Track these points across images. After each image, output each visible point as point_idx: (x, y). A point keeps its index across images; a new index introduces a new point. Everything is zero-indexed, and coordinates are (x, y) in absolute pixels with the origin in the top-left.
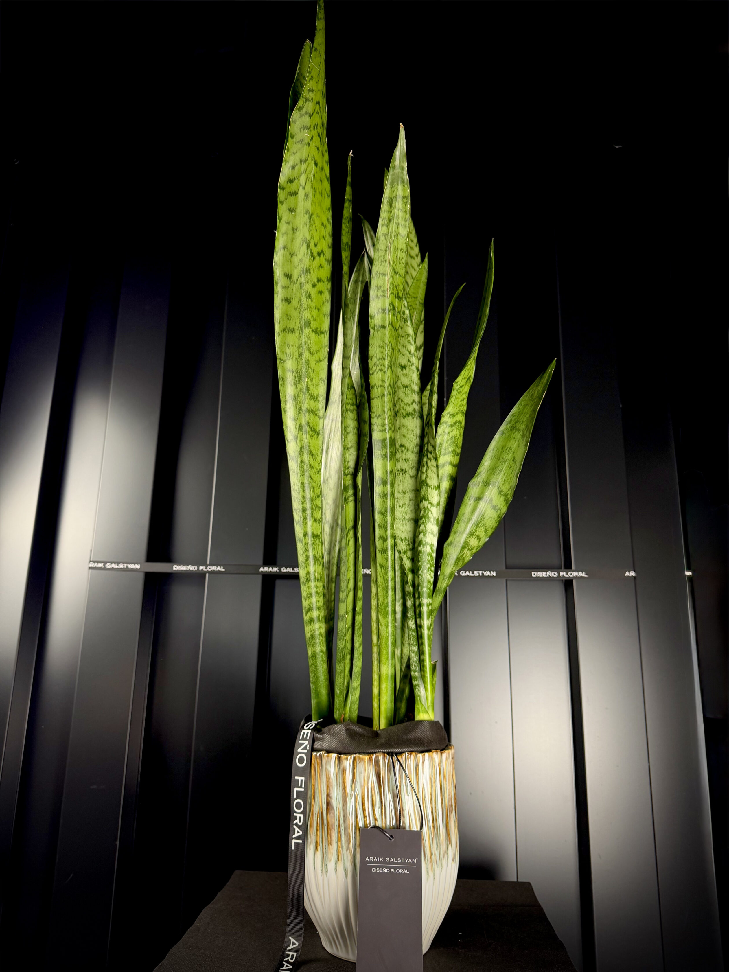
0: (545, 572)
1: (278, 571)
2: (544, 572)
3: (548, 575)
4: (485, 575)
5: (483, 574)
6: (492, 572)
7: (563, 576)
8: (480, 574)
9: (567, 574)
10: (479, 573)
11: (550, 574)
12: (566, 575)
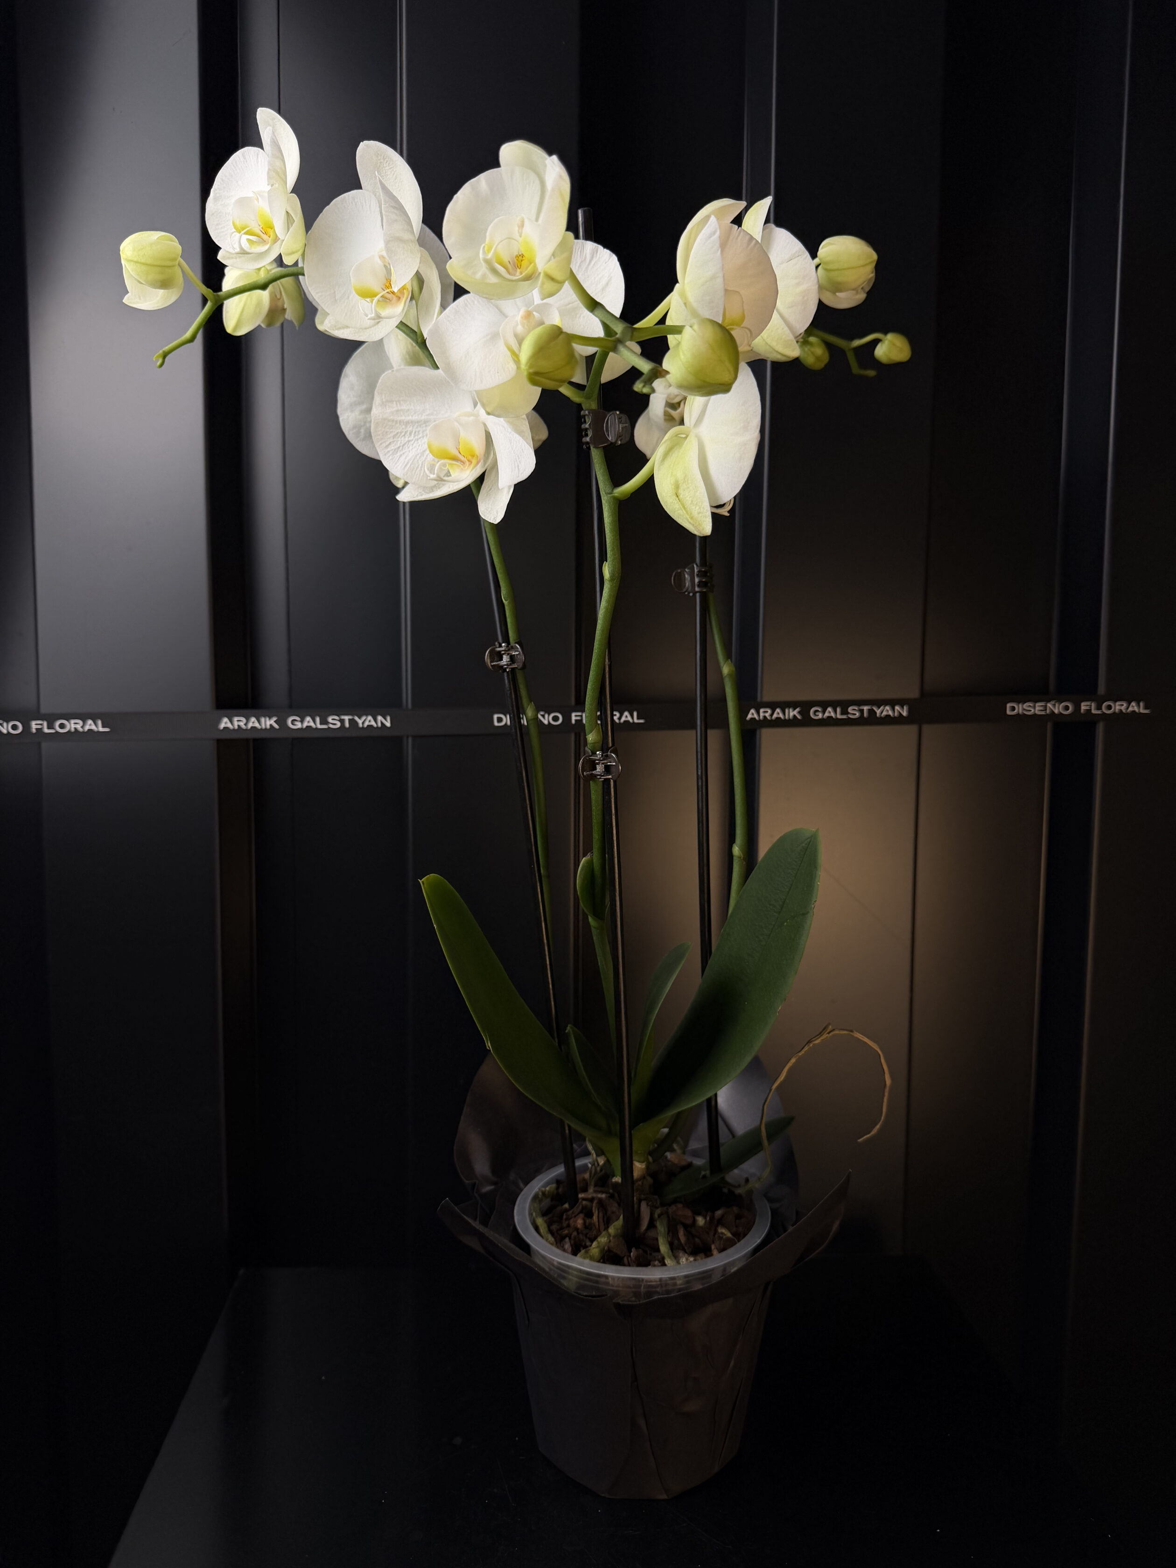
0: (1045, 703)
1: (276, 726)
2: (1037, 704)
3: (1048, 711)
4: (878, 715)
5: (871, 712)
6: (897, 708)
7: (1089, 711)
8: (866, 715)
9: (1099, 708)
10: (862, 711)
11: (1054, 705)
12: (1094, 712)
